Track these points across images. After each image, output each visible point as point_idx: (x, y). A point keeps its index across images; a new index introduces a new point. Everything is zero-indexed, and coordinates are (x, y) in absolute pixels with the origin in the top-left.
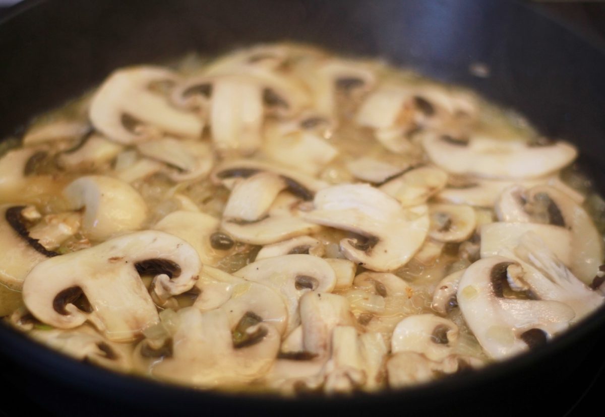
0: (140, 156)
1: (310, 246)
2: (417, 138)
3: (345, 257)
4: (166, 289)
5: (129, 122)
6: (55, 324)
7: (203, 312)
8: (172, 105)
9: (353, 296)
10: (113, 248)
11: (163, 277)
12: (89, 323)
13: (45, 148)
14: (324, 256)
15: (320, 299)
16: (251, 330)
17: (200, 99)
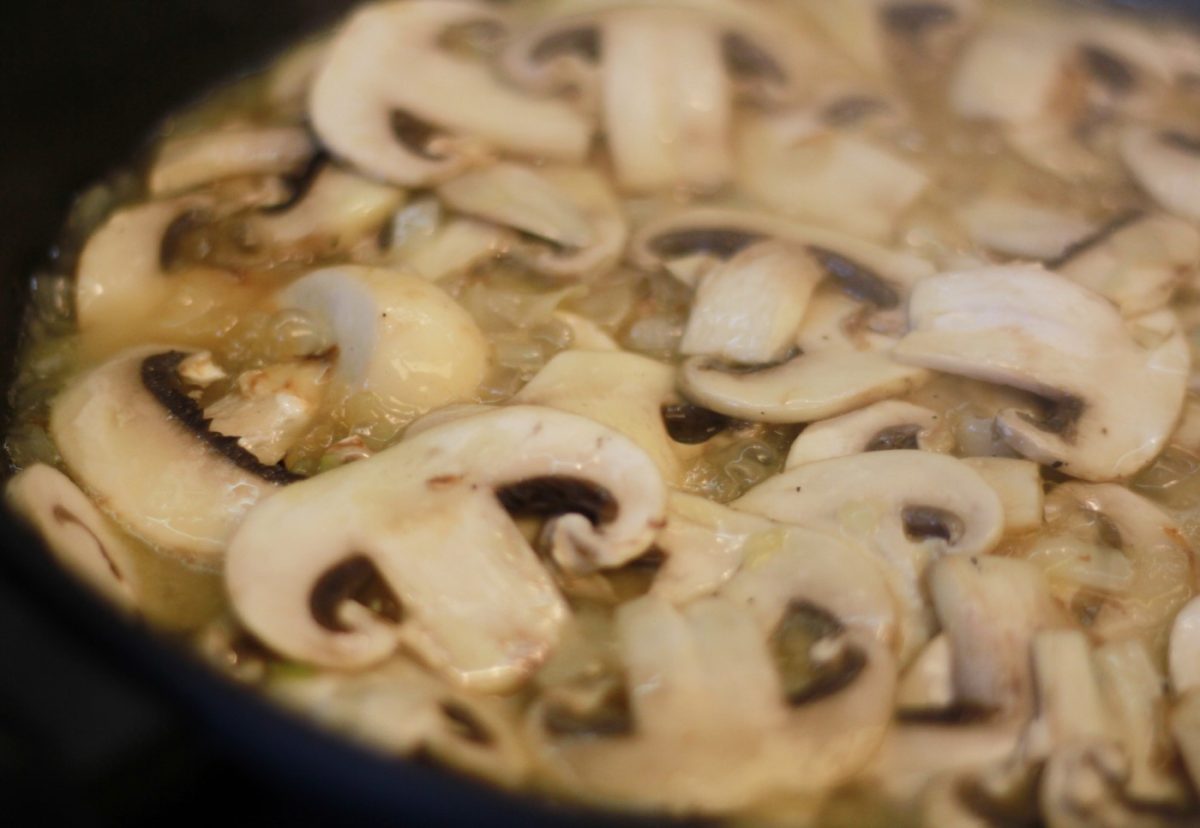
0: (450, 215)
1: (919, 428)
2: (1105, 139)
3: (1014, 452)
4: (583, 551)
5: (410, 130)
6: (322, 659)
7: (680, 607)
8: (506, 81)
9: (1048, 552)
10: (433, 452)
11: (573, 524)
12: (405, 653)
13: (203, 201)
14: (957, 452)
15: (980, 569)
16: (826, 651)
17: (573, 66)
